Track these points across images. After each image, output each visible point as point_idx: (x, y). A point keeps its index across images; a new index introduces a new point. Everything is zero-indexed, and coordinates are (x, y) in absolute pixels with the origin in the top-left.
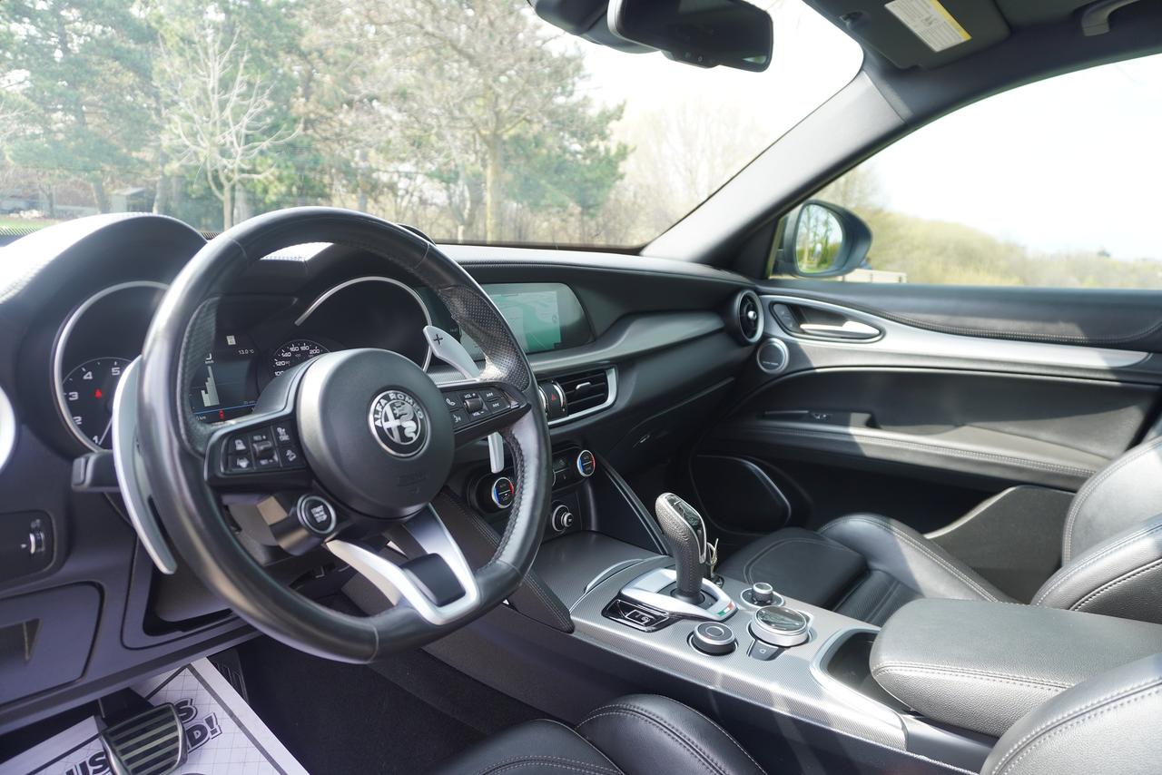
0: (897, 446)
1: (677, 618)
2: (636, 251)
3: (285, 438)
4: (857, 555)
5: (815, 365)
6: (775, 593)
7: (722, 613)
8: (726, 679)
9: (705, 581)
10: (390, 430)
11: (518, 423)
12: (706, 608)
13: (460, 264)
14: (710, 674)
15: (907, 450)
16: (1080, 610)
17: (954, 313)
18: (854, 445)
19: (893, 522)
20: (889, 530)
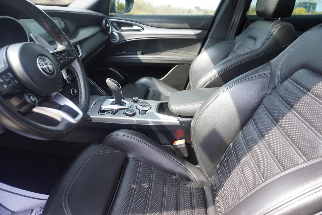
0: (150, 59)
1: (118, 110)
2: (66, 6)
3: (12, 76)
4: (146, 87)
5: (126, 39)
6: (139, 99)
7: (129, 106)
8: (137, 121)
9: (122, 100)
10: (45, 68)
11: (73, 63)
12: (124, 106)
13: (44, 10)
14: (133, 121)
15: (153, 60)
16: (205, 88)
17: (160, 22)
18: (140, 60)
19: (153, 78)
20: (152, 80)
